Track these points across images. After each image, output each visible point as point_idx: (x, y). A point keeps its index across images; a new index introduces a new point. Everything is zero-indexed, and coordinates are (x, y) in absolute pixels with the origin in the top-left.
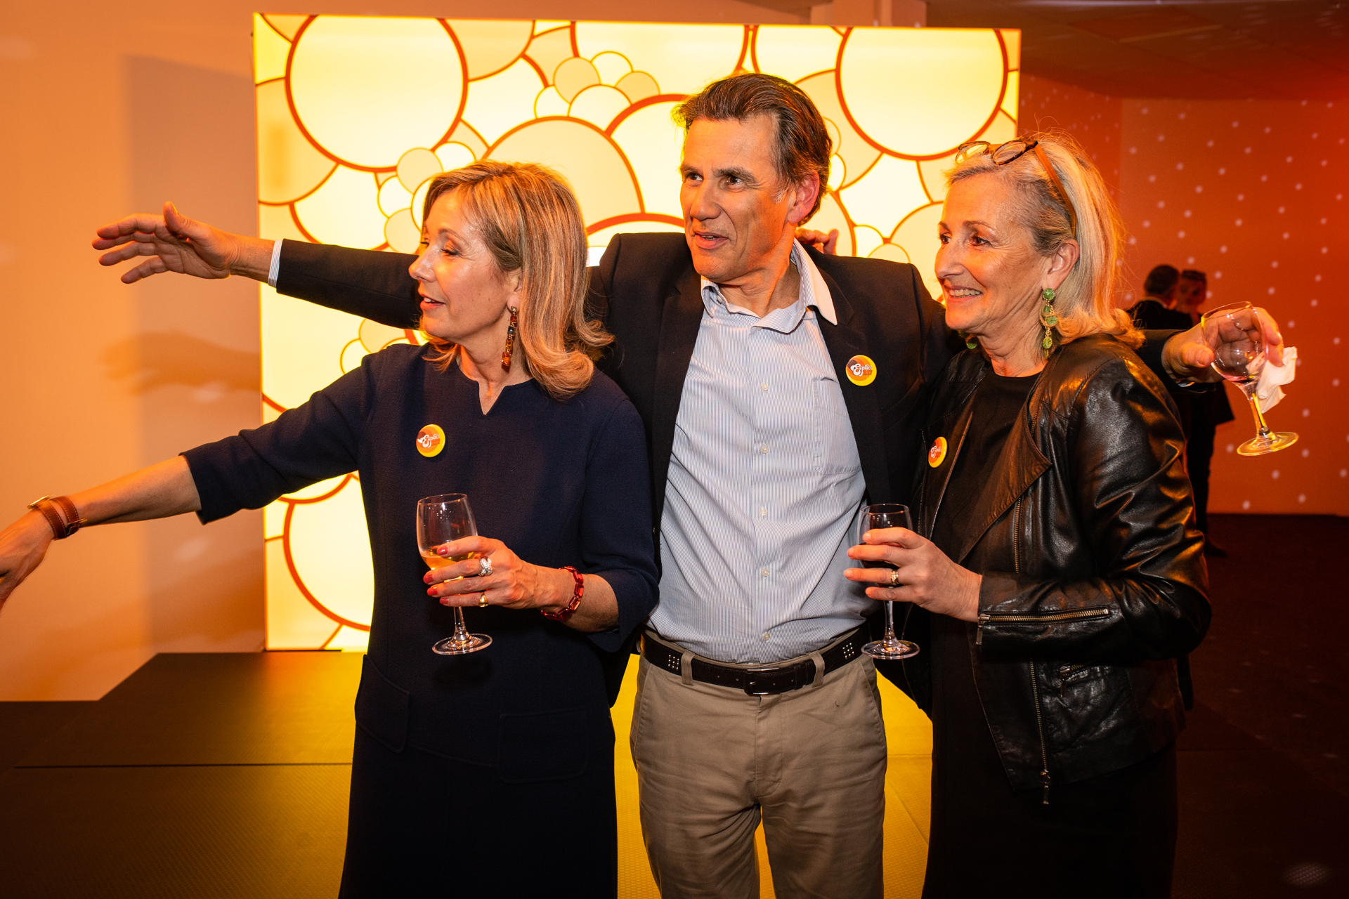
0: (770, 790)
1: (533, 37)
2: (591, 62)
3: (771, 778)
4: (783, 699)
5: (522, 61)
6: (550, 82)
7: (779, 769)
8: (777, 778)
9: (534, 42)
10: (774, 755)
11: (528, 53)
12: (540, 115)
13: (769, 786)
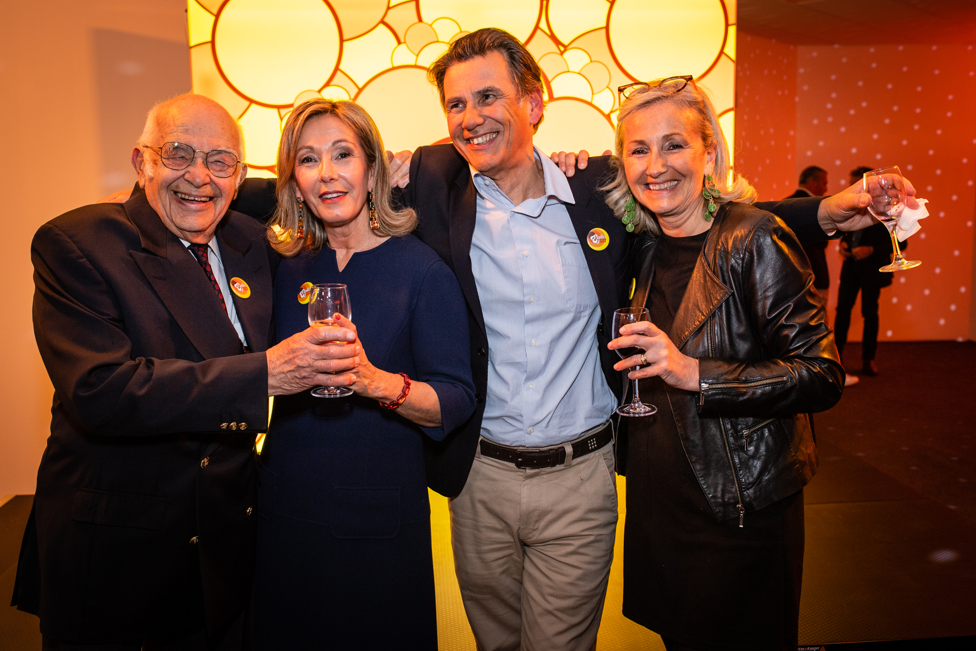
0: (530, 535)
1: (389, 8)
2: (431, 25)
3: (532, 527)
4: (542, 473)
5: (381, 26)
6: (402, 40)
7: (537, 521)
8: (536, 527)
9: (390, 12)
10: (534, 511)
11: (386, 20)
12: (395, 65)
13: (530, 533)
